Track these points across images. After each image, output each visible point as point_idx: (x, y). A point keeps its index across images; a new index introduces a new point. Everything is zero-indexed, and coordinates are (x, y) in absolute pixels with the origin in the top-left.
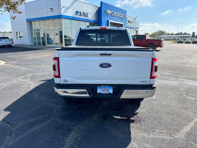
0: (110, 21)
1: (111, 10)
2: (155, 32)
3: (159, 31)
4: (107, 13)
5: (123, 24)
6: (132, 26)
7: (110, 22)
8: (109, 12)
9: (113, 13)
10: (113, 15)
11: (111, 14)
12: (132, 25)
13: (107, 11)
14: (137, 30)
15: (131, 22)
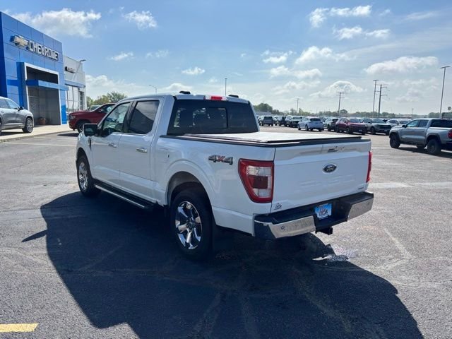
0: (26, 65)
1: (25, 38)
2: (104, 96)
3: (113, 94)
4: (17, 44)
5: (56, 76)
6: (76, 81)
7: (27, 67)
8: (22, 40)
9: (32, 45)
10: (31, 50)
11: (27, 48)
12: (73, 79)
13: (17, 40)
14: (81, 90)
15: (71, 72)
